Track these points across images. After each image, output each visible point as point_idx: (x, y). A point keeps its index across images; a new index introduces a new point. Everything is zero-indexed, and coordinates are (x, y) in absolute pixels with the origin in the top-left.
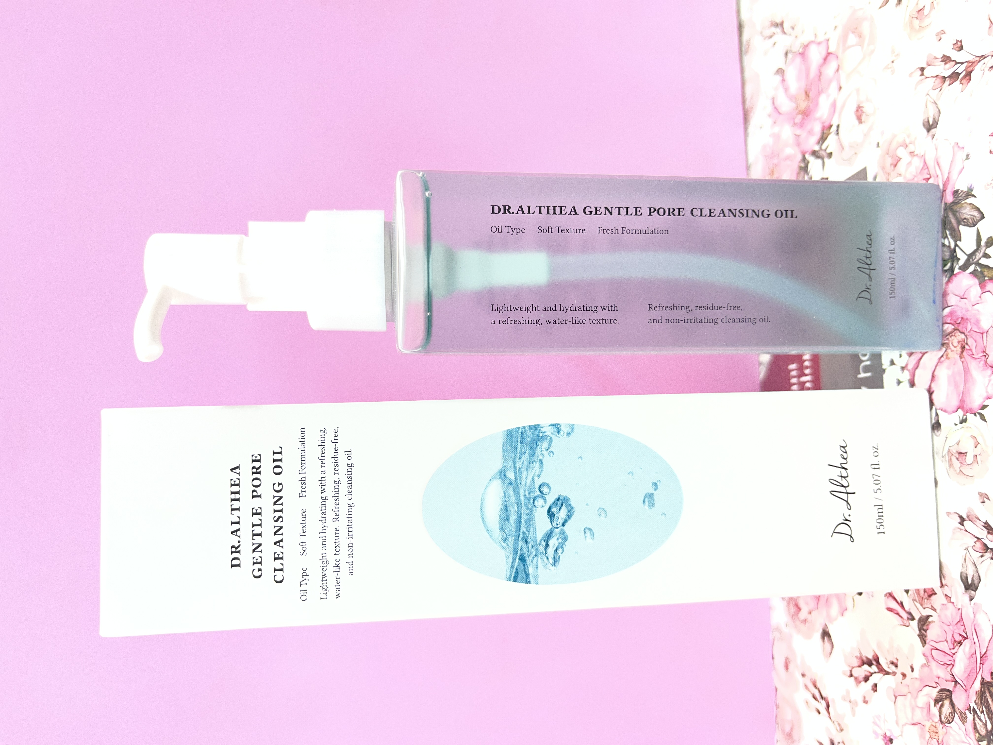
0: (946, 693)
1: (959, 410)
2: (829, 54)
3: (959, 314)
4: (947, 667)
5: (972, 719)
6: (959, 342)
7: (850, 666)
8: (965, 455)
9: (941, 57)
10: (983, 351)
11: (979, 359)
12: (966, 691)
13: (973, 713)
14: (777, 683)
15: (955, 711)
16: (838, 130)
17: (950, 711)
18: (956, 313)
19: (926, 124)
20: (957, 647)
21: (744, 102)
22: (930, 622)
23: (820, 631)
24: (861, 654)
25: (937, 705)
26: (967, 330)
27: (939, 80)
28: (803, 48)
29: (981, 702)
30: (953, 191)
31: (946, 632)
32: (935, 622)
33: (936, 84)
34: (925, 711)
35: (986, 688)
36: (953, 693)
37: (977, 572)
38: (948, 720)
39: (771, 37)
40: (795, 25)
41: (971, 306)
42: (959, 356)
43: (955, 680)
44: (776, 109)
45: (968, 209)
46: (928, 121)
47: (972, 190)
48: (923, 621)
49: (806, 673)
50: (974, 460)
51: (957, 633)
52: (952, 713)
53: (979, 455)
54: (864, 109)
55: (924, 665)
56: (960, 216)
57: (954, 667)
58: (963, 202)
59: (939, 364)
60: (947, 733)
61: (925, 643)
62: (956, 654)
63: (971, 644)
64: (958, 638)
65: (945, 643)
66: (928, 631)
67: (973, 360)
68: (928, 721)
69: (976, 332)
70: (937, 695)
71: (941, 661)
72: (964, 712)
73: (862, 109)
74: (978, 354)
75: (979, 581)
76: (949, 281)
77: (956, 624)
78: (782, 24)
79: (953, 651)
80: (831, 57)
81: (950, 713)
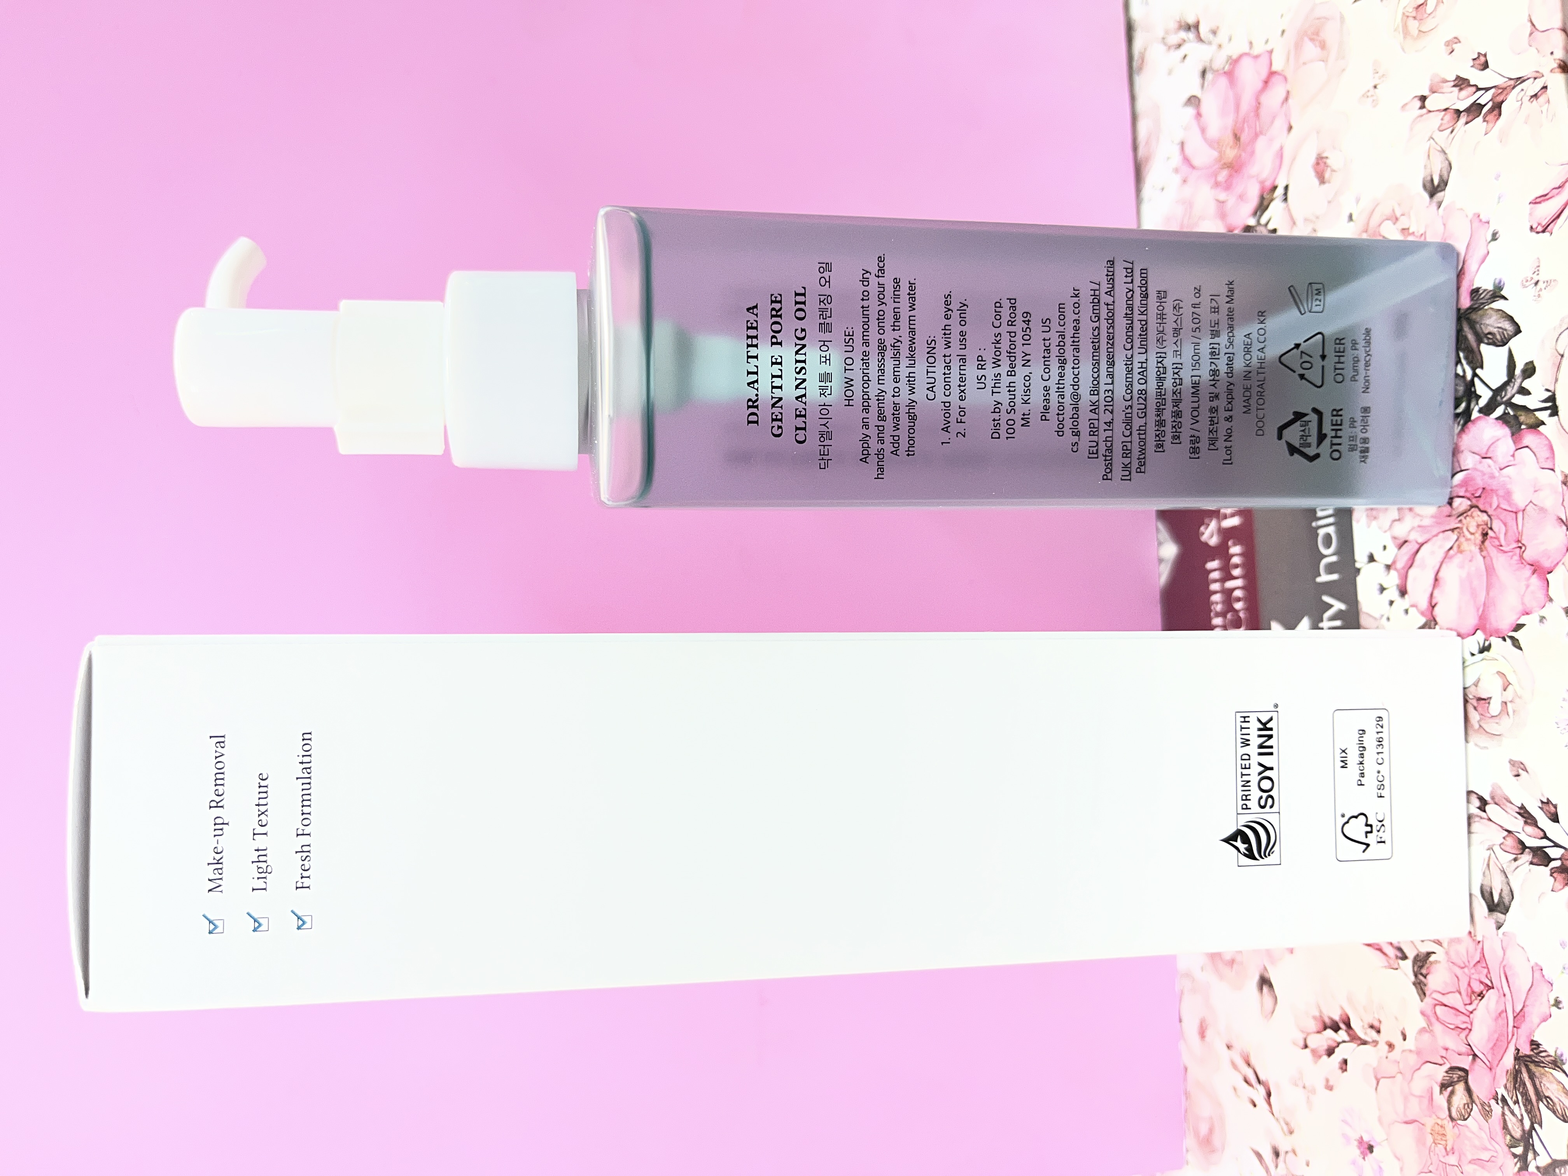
0: (1460, 1073)
1: (1478, 631)
2: (1272, 74)
3: (1480, 483)
4: (1461, 1033)
5: (1501, 1113)
6: (1478, 526)
7: (1303, 1032)
8: (1487, 701)
9: (1454, 79)
10: (1517, 540)
11: (1510, 552)
12: (1491, 1069)
13: (1502, 1103)
14: (1186, 1059)
15: (1473, 1101)
16: (1286, 194)
17: (1466, 1102)
18: (1474, 480)
19: (1428, 185)
20: (1476, 1002)
21: (1135, 148)
22: (1431, 963)
23: (1256, 978)
24: (1321, 1012)
25: (1444, 1092)
26: (1491, 507)
27: (1448, 117)
28: (1231, 64)
29: (1515, 1088)
30: (1470, 290)
31: (1457, 977)
32: (1439, 962)
33: (1445, 121)
34: (1426, 1101)
35: (1522, 1064)
36: (1469, 1073)
37: (1508, 884)
38: (1461, 1114)
39: (1179, 46)
40: (1218, 28)
41: (1498, 469)
42: (1478, 547)
43: (1473, 1053)
44: (1186, 160)
45: (1494, 318)
46: (1432, 180)
47: (1501, 289)
48: (1420, 961)
49: (1235, 1043)
50: (1502, 710)
51: (1476, 980)
52: (1468, 1104)
53: (1511, 702)
54: (1328, 161)
55: (1422, 1030)
56: (1481, 328)
57: (1472, 1032)
58: (1486, 307)
59: (1446, 560)
60: (1460, 1134)
61: (1425, 994)
62: (1474, 1012)
63: (1499, 997)
64: (1478, 988)
65: (1457, 995)
66: (1428, 977)
67: (1500, 555)
68: (1430, 1116)
69: (1505, 510)
70: (1444, 1076)
71: (1450, 1022)
72: (1487, 1103)
73: (1324, 160)
74: (1509, 545)
75: (1511, 897)
76: (1463, 430)
77: (1474, 966)
78: (1197, 26)
79: (1470, 1008)
80: (1275, 79)
81: (1465, 1105)
